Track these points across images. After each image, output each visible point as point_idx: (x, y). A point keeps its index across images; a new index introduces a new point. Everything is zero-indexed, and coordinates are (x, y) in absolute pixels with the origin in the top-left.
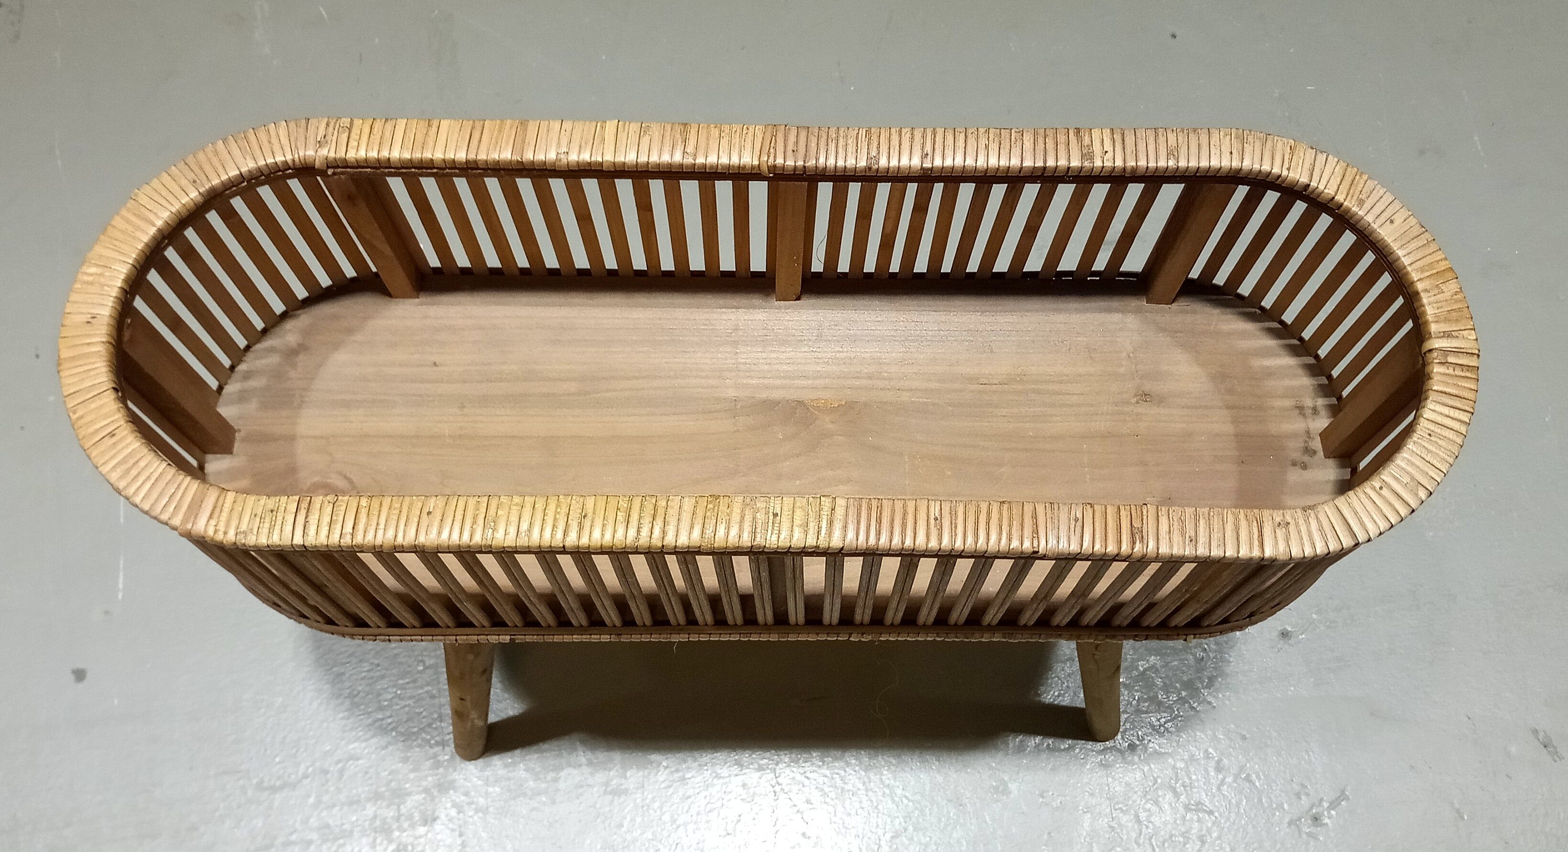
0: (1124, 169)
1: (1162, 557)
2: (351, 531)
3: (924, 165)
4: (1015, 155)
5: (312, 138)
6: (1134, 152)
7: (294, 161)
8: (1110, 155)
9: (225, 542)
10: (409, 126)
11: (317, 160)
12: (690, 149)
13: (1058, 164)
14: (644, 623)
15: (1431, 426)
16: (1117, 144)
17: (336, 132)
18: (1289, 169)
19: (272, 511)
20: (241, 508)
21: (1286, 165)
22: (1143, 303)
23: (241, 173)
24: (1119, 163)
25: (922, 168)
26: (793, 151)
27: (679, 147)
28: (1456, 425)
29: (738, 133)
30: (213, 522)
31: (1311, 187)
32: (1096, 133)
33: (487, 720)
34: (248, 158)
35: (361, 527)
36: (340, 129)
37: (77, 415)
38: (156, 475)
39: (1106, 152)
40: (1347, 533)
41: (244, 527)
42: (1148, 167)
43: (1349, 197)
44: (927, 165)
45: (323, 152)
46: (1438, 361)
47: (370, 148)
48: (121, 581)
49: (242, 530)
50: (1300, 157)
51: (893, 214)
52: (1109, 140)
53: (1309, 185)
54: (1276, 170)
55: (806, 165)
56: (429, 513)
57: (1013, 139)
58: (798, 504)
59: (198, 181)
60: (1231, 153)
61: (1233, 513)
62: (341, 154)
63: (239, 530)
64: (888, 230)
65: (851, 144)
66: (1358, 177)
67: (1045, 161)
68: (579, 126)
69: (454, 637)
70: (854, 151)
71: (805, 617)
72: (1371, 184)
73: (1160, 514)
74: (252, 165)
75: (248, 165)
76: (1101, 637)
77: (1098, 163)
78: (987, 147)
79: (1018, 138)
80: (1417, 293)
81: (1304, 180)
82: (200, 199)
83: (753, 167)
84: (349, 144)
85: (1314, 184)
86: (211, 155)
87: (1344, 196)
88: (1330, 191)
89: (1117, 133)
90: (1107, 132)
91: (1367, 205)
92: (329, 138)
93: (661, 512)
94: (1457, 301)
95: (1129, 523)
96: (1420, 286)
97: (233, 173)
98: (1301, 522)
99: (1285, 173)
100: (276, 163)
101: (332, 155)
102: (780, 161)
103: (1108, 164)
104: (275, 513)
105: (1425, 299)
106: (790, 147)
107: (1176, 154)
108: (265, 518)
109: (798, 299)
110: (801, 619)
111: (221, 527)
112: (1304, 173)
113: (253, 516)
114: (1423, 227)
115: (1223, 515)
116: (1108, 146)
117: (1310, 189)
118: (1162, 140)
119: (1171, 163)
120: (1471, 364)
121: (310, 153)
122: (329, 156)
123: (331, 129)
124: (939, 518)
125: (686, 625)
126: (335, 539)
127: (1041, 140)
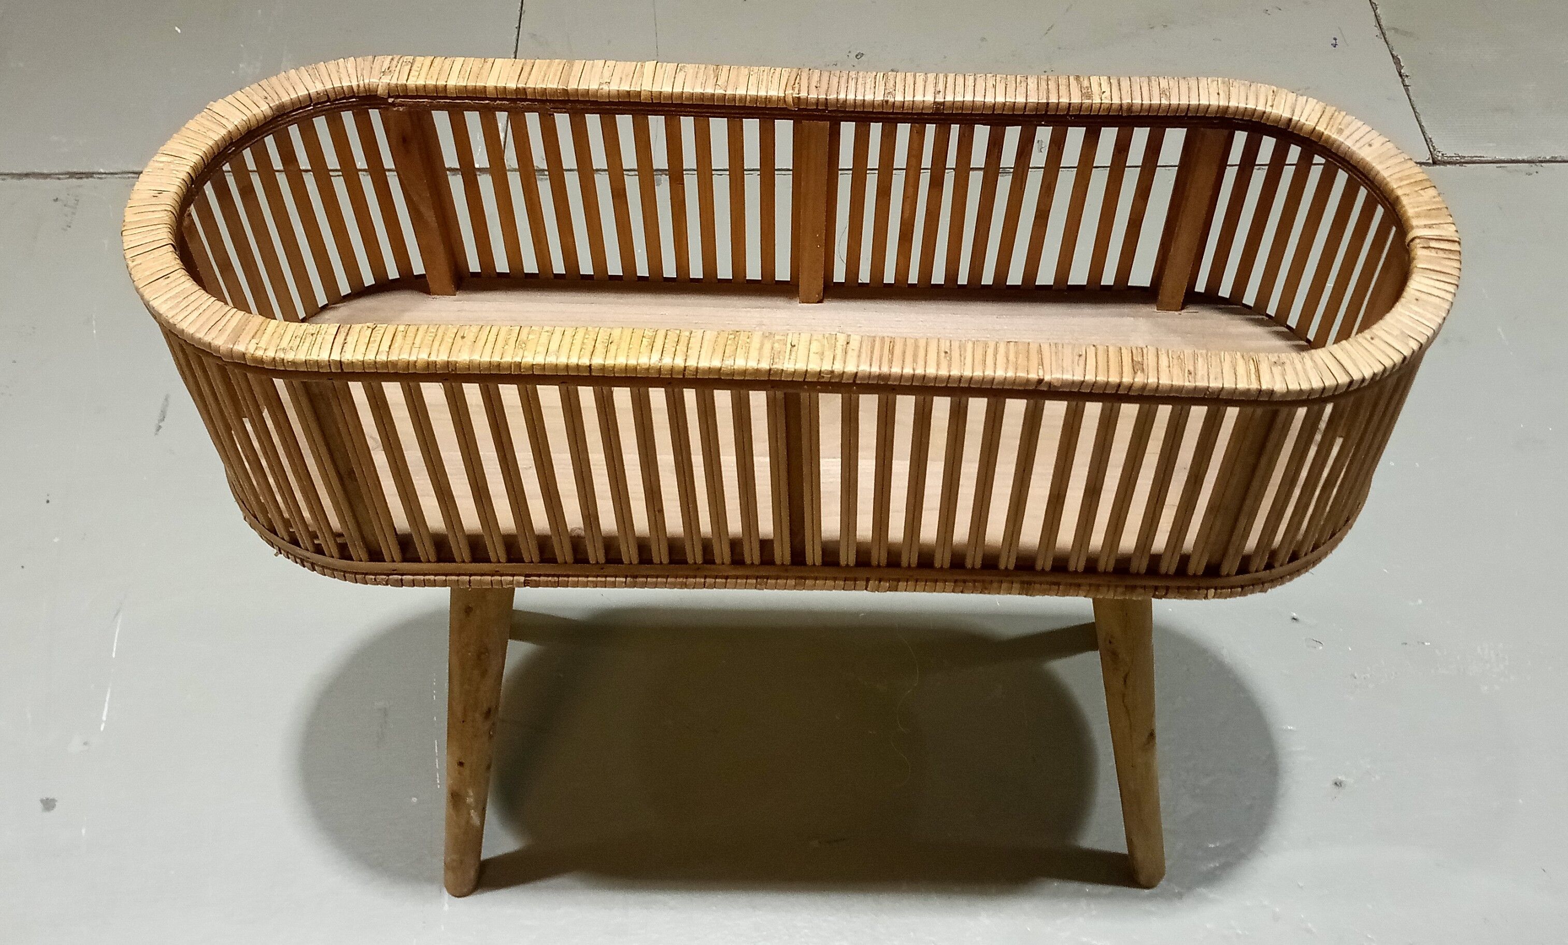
0: (1121, 105)
1: (1163, 387)
2: (388, 350)
3: (936, 100)
4: (1020, 93)
5: (377, 69)
6: (1130, 92)
7: (359, 86)
8: (1108, 94)
9: (264, 357)
10: (465, 63)
11: (379, 87)
12: (722, 81)
13: (1060, 101)
14: (661, 562)
15: (1418, 294)
16: (1113, 87)
17: (399, 65)
18: (1272, 106)
19: (312, 335)
20: (283, 332)
21: (1270, 103)
22: (1153, 309)
23: (309, 94)
24: (1116, 101)
25: (935, 102)
26: (817, 87)
27: (711, 81)
28: (1442, 294)
29: (766, 72)
30: (254, 341)
31: (1293, 120)
32: (1094, 79)
33: (480, 856)
34: (316, 81)
35: (396, 345)
36: (404, 63)
37: (135, 263)
38: (204, 307)
39: (1104, 92)
40: (1341, 371)
41: (284, 344)
42: (1142, 104)
43: (1329, 127)
44: (940, 99)
45: (386, 80)
46: (1421, 246)
47: (429, 76)
48: (105, 713)
49: (282, 347)
50: (1282, 98)
51: (911, 190)
52: (1106, 84)
53: (1290, 120)
54: (1260, 108)
55: (828, 98)
56: (463, 337)
57: (1018, 81)
58: (814, 337)
59: (269, 97)
60: (1218, 94)
61: (1230, 355)
62: (402, 81)
63: (279, 348)
64: (906, 215)
65: (869, 83)
66: (1336, 113)
67: (1048, 98)
68: (620, 65)
69: (468, 578)
70: (872, 88)
71: (823, 559)
72: (1349, 118)
73: (1159, 353)
74: (319, 87)
75: (316, 87)
76: (1120, 590)
77: (1097, 100)
78: (994, 86)
79: (1022, 80)
80: (1398, 198)
81: (1286, 115)
82: (269, 112)
83: (779, 99)
84: (411, 74)
85: (1295, 118)
86: (283, 80)
87: (1325, 126)
88: (1311, 124)
89: (1114, 79)
90: (1104, 80)
91: (1347, 133)
92: (392, 69)
93: (684, 340)
94: (1435, 203)
95: (1130, 358)
96: (1399, 192)
97: (302, 92)
98: (1296, 361)
99: (1268, 110)
100: (342, 87)
101: (394, 82)
102: (803, 94)
103: (1106, 101)
104: (315, 336)
105: (1405, 201)
106: (814, 84)
107: (1168, 94)
108: (305, 339)
109: (821, 301)
110: (818, 561)
111: (263, 345)
112: (1286, 109)
113: (294, 338)
114: (1399, 149)
115: (1220, 356)
116: (1105, 87)
117: (1293, 123)
118: (1154, 84)
119: (1165, 102)
120: (1453, 249)
121: (374, 80)
122: (392, 82)
123: (395, 62)
124: (949, 352)
125: (702, 564)
126: (370, 357)
127: (1044, 84)
